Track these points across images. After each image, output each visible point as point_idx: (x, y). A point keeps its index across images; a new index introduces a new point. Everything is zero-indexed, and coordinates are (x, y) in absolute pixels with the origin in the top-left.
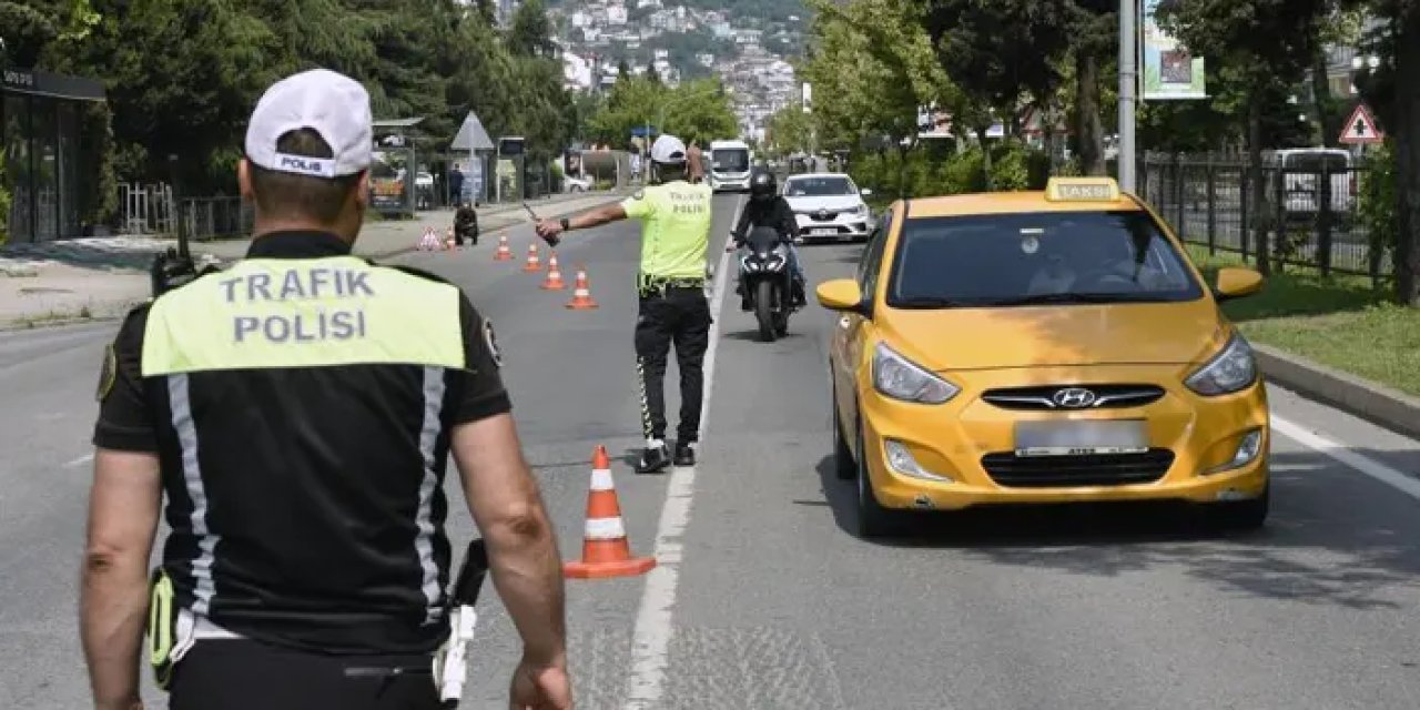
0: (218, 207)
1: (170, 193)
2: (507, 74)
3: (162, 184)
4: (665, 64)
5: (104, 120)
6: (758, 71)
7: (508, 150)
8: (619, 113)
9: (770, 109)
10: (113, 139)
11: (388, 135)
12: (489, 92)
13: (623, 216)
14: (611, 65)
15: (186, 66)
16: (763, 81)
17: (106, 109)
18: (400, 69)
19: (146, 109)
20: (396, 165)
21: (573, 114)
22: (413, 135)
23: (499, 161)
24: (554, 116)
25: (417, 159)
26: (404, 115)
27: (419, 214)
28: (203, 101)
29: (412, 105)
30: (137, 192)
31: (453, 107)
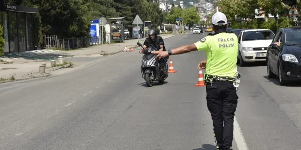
0: (71, 41)
1: (57, 38)
2: (146, 6)
3: (55, 35)
4: (182, 4)
5: (39, 19)
6: (203, 5)
7: (147, 24)
8: (173, 15)
9: (206, 14)
10: (41, 24)
11: (117, 21)
12: (142, 10)
13: (196, 49)
14: (170, 5)
15: (61, 4)
16: (204, 8)
17: (39, 16)
18: (119, 5)
19: (51, 15)
20: (118, 29)
21: (162, 16)
22: (123, 21)
23: (145, 27)
24: (158, 16)
25: (124, 27)
26: (120, 16)
27: (124, 41)
28: (66, 13)
29: (122, 13)
30: (48, 38)
31: (133, 14)
